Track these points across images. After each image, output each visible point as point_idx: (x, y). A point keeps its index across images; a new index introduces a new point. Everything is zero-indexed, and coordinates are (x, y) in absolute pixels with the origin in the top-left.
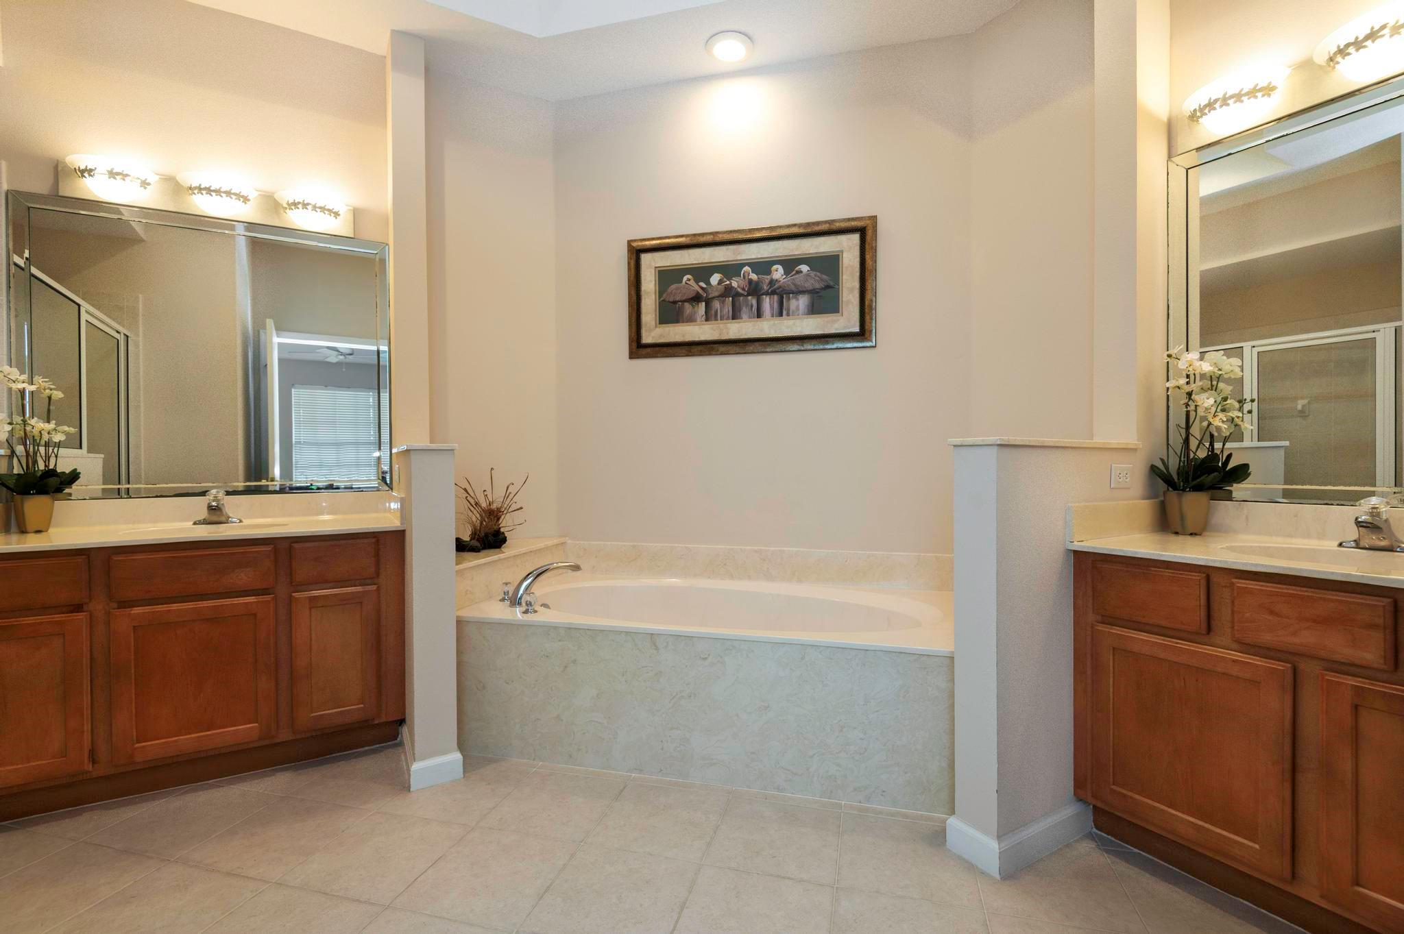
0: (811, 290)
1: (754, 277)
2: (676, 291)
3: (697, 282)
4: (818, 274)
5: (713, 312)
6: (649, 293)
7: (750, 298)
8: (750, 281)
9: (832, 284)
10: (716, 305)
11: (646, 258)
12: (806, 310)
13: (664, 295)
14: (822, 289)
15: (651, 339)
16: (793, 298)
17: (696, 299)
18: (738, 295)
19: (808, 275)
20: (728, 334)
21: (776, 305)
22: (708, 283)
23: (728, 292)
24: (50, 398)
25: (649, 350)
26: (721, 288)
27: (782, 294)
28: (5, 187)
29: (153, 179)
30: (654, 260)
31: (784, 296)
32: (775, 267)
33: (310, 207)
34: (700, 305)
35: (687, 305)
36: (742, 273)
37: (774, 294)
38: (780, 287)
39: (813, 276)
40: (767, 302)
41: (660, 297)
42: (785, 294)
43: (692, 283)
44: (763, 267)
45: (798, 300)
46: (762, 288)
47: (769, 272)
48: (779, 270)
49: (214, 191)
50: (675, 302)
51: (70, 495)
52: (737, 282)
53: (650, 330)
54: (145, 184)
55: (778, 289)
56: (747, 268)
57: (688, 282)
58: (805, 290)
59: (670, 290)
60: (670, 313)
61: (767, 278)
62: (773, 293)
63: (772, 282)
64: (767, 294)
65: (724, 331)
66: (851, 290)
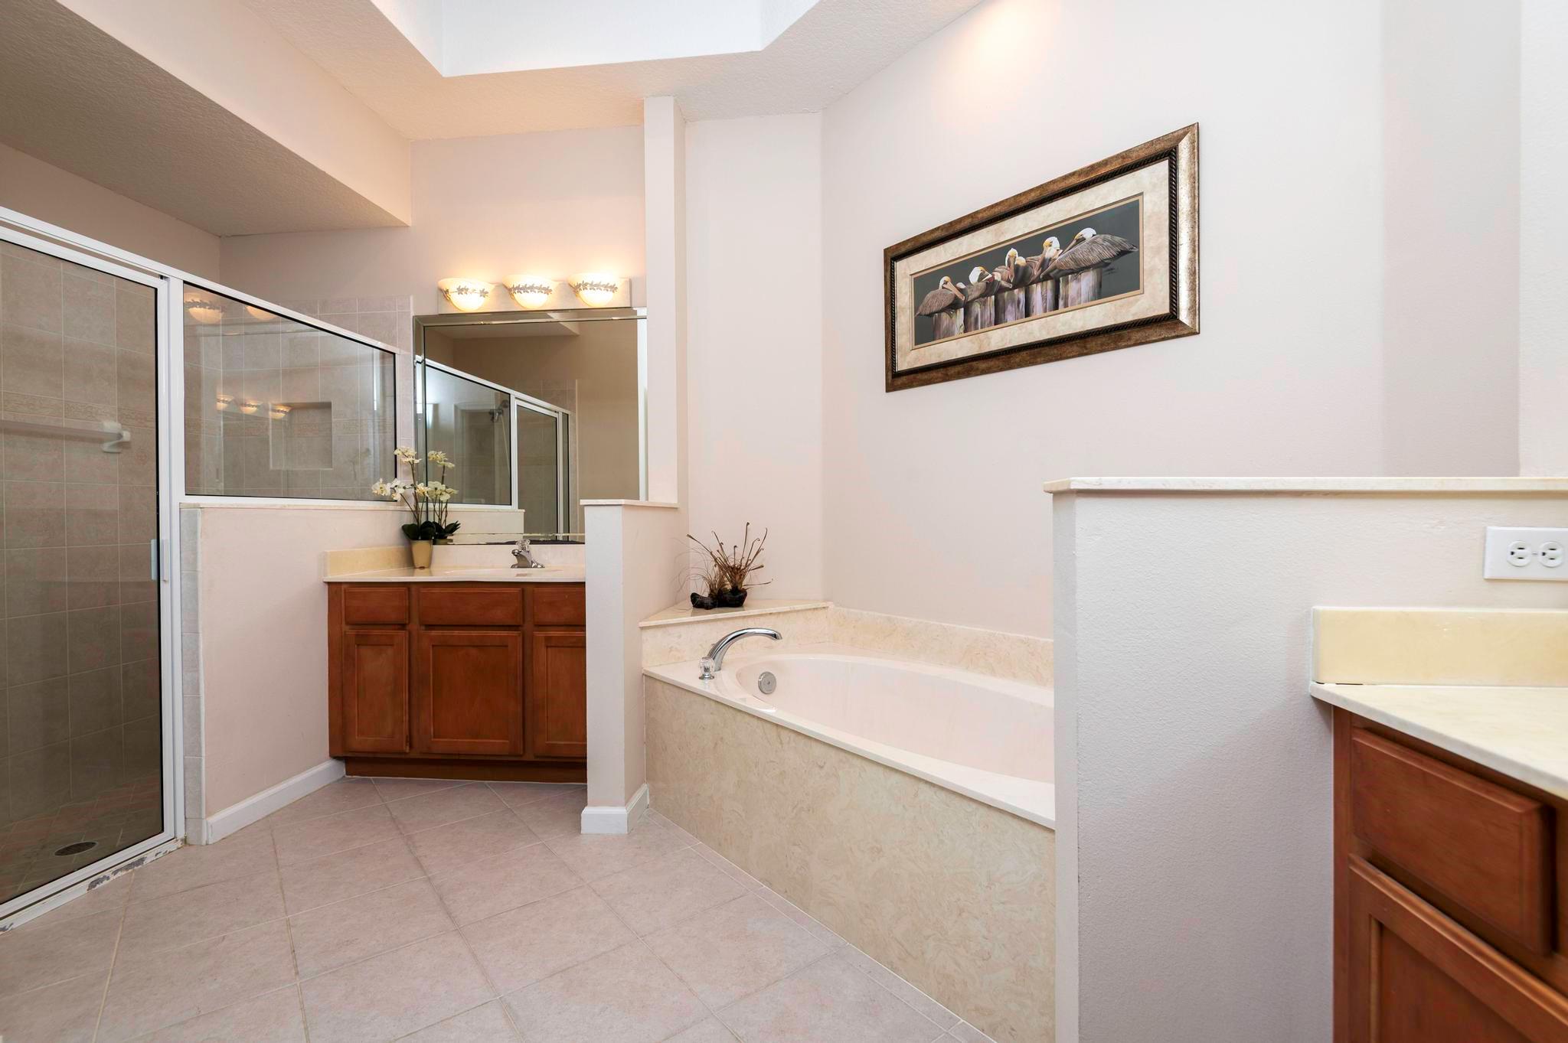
0: (1098, 264)
1: (1021, 261)
2: (935, 300)
3: (954, 283)
4: (1109, 237)
5: (973, 319)
6: (904, 308)
7: (1016, 291)
8: (1017, 267)
9: (1128, 247)
10: (977, 308)
11: (900, 266)
12: (1091, 294)
13: (921, 308)
14: (1115, 258)
15: (906, 365)
16: (1072, 280)
17: (954, 306)
18: (1002, 289)
19: (1093, 242)
20: (989, 345)
21: (1050, 295)
22: (967, 282)
23: (992, 288)
24: (444, 467)
25: (904, 379)
26: (982, 284)
27: (1056, 276)
28: (412, 314)
29: (489, 288)
30: (909, 267)
31: (1061, 279)
32: (1048, 241)
33: (588, 287)
34: (958, 311)
35: (944, 315)
36: (1007, 259)
37: (1047, 280)
38: (1055, 268)
39: (1101, 242)
40: (1037, 291)
41: (916, 311)
42: (1062, 276)
43: (950, 286)
44: (1031, 244)
45: (1079, 280)
46: (1031, 275)
47: (1040, 251)
48: (1053, 245)
49: (529, 288)
50: (931, 315)
51: (451, 541)
52: (1000, 272)
53: (906, 354)
54: (484, 293)
55: (1052, 271)
56: (1013, 252)
57: (945, 286)
58: (1088, 264)
59: (926, 300)
60: (927, 330)
61: (1037, 260)
62: (1047, 278)
63: (1044, 263)
64: (1038, 281)
65: (985, 341)
66: (1158, 250)
